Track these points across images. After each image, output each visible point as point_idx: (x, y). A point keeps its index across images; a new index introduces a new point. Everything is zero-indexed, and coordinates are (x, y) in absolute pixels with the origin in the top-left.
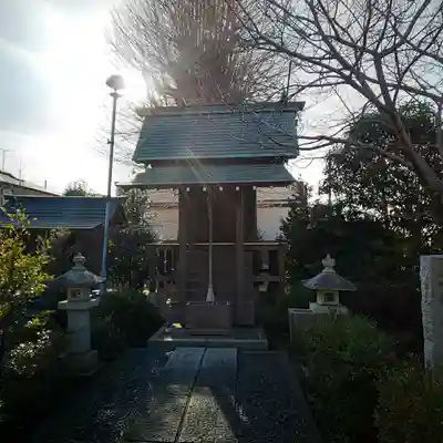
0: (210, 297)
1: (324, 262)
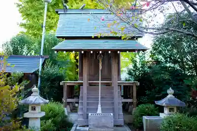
0: (99, 111)
1: (168, 92)
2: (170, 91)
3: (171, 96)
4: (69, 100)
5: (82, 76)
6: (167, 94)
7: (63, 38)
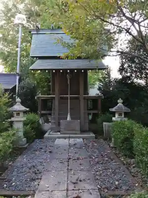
0: (69, 118)
1: (118, 101)
2: (120, 101)
3: (121, 104)
4: (43, 112)
5: (54, 91)
6: (118, 103)
7: (36, 57)
